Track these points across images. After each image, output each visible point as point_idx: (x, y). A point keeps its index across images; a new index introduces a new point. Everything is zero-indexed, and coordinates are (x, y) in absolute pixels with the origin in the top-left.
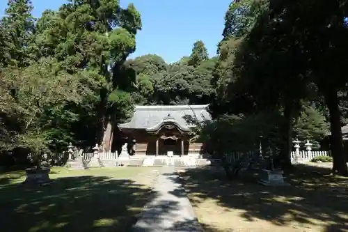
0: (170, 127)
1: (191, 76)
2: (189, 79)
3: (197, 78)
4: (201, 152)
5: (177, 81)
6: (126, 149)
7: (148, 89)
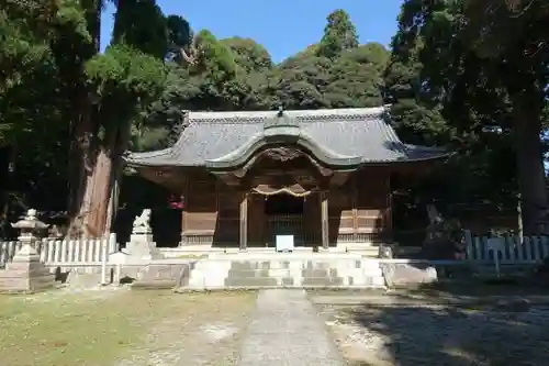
0: (283, 153)
1: (324, 76)
2: (321, 82)
3: (337, 78)
4: (377, 238)
5: (295, 87)
6: (146, 229)
7: (221, 68)
